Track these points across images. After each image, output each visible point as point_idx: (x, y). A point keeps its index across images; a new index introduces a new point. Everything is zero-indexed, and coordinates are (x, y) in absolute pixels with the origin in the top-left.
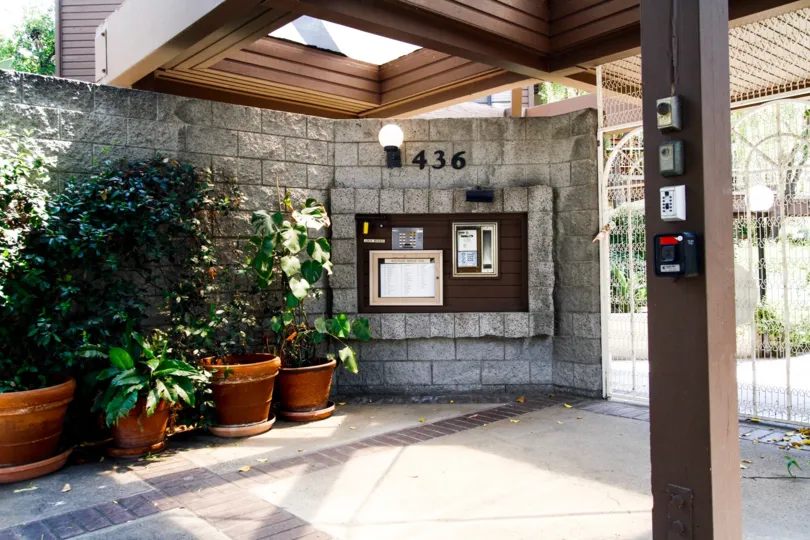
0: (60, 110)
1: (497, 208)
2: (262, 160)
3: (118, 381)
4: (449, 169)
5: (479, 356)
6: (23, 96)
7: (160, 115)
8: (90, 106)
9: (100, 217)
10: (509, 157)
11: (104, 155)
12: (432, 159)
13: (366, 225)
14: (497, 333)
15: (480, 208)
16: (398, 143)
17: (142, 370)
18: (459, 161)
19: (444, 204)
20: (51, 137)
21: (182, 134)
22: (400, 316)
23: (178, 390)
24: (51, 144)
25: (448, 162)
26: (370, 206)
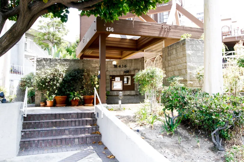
0: (67, 63)
1: (130, 74)
2: (95, 68)
3: (71, 96)
4: (124, 68)
5: (128, 98)
6: (63, 62)
7: (80, 62)
8: (71, 62)
9: (70, 76)
10: (133, 65)
11: (72, 68)
12: (121, 66)
13: (111, 77)
14: (130, 94)
15: (127, 74)
16: (115, 64)
17: (74, 95)
18: (125, 66)
19: (122, 73)
20: (66, 66)
21: (83, 65)
22: (116, 92)
23: (78, 98)
24: (66, 67)
25: (124, 66)
26: (112, 74)
